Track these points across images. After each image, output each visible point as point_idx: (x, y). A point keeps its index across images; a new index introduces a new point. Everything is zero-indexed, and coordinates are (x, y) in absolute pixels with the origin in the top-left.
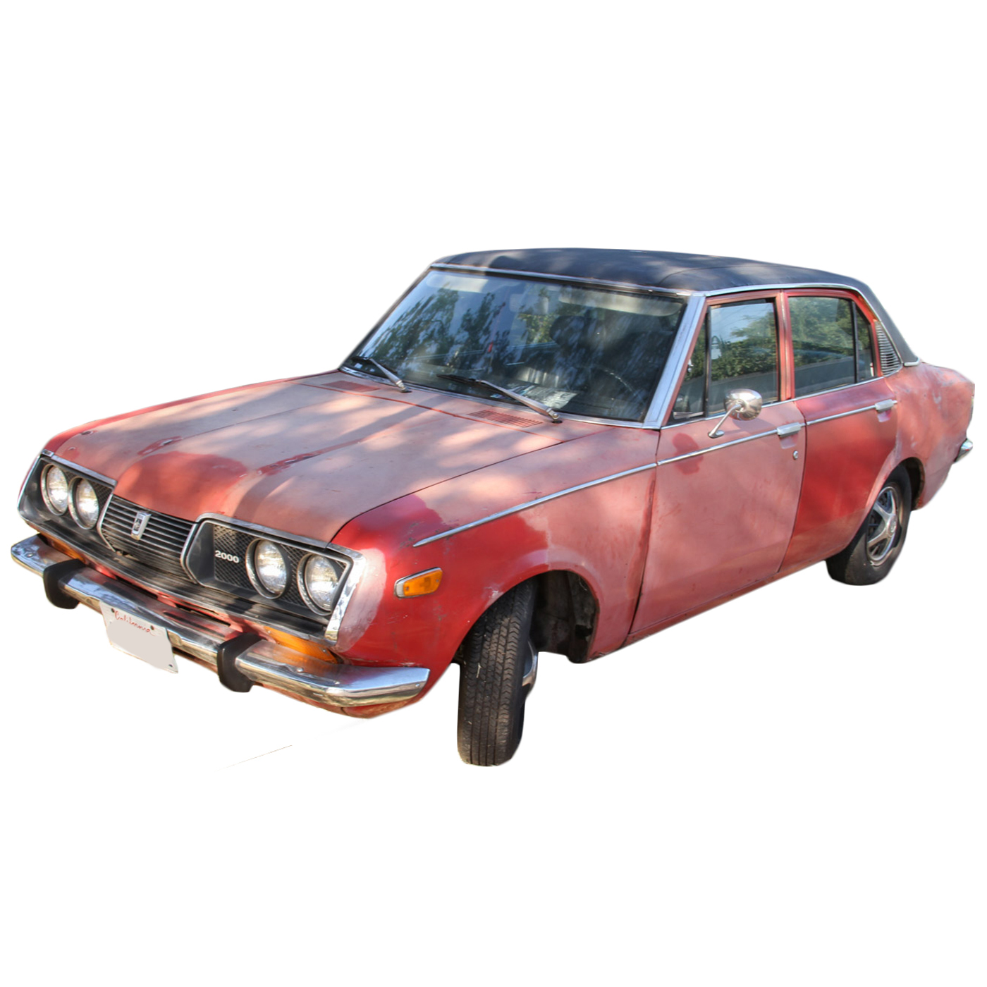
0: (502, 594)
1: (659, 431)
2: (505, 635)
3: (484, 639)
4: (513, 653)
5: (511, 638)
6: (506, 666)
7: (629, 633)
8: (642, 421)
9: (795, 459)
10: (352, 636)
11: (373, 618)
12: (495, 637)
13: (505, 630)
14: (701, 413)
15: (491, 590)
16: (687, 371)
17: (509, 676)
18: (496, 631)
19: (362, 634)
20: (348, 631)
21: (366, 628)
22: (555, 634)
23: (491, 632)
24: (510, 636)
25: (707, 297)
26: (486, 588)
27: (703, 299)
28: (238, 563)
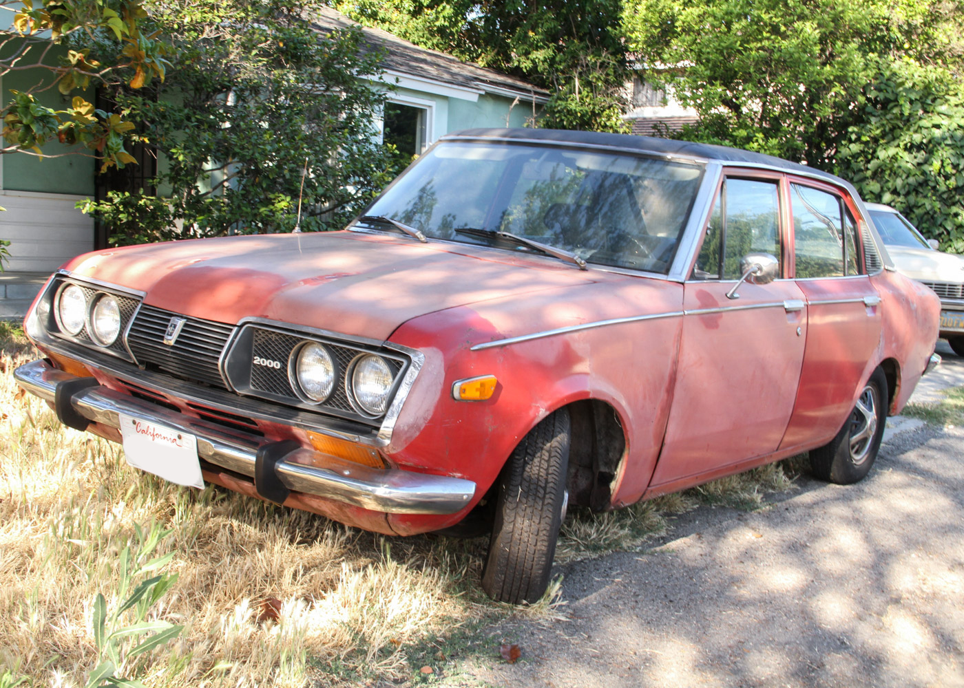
0: (548, 413)
1: (683, 284)
2: (546, 458)
3: (526, 463)
4: (555, 477)
5: (553, 462)
6: (548, 490)
7: (648, 486)
8: (667, 272)
9: (798, 335)
10: (408, 435)
11: (429, 418)
12: (536, 460)
13: (547, 454)
14: (717, 276)
15: (539, 407)
16: (707, 233)
17: (550, 501)
18: (539, 454)
19: (418, 434)
20: (403, 429)
21: (422, 428)
22: (575, 482)
23: (534, 456)
24: (552, 460)
25: (724, 167)
26: (534, 404)
27: (721, 167)
28: (279, 369)
